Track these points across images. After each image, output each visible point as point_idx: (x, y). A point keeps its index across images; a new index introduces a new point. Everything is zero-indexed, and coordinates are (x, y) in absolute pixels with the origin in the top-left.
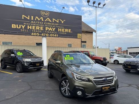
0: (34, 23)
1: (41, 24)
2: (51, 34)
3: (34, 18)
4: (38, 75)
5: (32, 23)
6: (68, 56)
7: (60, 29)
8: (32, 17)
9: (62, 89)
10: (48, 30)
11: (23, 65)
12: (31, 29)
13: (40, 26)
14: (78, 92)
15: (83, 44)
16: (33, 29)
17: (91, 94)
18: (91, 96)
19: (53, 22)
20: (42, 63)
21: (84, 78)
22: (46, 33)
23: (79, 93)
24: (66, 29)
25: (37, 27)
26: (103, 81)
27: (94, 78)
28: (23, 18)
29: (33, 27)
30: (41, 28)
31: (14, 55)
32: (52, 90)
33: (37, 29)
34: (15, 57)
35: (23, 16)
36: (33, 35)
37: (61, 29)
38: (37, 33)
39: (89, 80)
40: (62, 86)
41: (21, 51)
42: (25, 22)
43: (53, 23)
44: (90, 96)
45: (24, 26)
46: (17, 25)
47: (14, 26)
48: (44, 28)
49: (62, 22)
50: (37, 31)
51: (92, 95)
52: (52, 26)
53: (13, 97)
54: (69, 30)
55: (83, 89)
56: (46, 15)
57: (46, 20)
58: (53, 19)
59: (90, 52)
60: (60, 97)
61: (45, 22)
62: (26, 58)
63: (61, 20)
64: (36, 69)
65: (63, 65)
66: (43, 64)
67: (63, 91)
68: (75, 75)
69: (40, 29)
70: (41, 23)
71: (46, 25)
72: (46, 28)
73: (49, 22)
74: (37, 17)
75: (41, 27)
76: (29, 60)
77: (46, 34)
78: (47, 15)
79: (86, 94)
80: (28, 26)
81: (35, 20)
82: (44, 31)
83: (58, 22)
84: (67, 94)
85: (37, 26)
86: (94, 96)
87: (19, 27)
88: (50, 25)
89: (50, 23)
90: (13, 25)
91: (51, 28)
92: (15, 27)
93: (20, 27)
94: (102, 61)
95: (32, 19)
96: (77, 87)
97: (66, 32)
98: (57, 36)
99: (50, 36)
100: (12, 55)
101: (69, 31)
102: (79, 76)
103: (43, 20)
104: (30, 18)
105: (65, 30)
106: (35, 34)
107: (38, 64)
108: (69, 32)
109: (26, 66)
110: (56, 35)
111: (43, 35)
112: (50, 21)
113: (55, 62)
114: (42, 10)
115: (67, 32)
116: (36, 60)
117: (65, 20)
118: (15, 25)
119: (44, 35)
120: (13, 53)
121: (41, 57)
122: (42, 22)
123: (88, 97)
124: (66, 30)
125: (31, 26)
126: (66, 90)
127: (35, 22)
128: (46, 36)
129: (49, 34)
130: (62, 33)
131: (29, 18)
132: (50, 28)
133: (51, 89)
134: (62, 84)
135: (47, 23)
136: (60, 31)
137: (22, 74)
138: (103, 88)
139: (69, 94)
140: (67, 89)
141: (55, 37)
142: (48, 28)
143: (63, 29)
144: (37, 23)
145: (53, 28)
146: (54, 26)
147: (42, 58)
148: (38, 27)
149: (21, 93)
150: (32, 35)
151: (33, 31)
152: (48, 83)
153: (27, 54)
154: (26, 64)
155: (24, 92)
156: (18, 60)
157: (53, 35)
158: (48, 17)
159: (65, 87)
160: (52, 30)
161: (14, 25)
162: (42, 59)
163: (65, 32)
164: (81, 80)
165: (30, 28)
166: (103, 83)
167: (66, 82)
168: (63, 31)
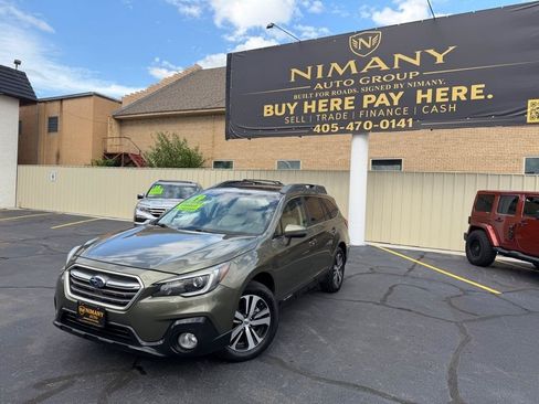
0: (324, 90)
1: (346, 88)
2: (382, 118)
3: (325, 71)
5: (318, 90)
7: (424, 93)
8: (320, 68)
10: (371, 106)
13: (343, 97)
16: (320, 110)
19: (396, 66)
22: (364, 119)
24: (455, 89)
25: (333, 101)
28: (293, 79)
29: (321, 102)
30: (348, 103)
33: (332, 109)
35: (294, 71)
36: (319, 131)
37: (430, 91)
38: (330, 123)
42: (297, 92)
43: (395, 72)
45: (295, 104)
46: (277, 106)
47: (268, 110)
48: (358, 102)
49: (440, 59)
50: (331, 116)
52: (388, 87)
54: (474, 87)
56: (369, 46)
57: (368, 66)
58: (397, 56)
61: (363, 75)
63: (431, 52)
69: (342, 106)
70: (349, 83)
71: (365, 86)
72: (366, 97)
73: (378, 72)
74: (334, 65)
75: (347, 99)
77: (362, 125)
78: (372, 47)
80: (306, 103)
81: (330, 75)
82: (353, 115)
83: (417, 62)
85: (334, 97)
87: (280, 111)
88: (383, 83)
89: (383, 73)
90: (266, 107)
91: (387, 93)
92: (272, 114)
93: (283, 112)
95: (320, 76)
97: (454, 98)
98: (407, 123)
99: (379, 130)
101: (474, 92)
103: (354, 71)
104: (314, 72)
105: (450, 92)
106: (326, 127)
108: (474, 97)
110: (403, 120)
111: (352, 129)
114: (353, 33)
115: (463, 98)
117: (451, 48)
118: (271, 107)
119: (355, 126)
122: (353, 76)
124: (459, 93)
125: (314, 102)
127: (328, 85)
128: (362, 132)
129: (376, 120)
130: (435, 109)
131: (308, 76)
132: (383, 96)
135: (371, 80)
136: (424, 100)
141: (398, 129)
142: (374, 97)
143: (439, 90)
144: (335, 86)
145: (392, 94)
146: (396, 86)
148: (336, 102)
150: (316, 133)
151: (321, 117)
157: (394, 121)
158: (374, 55)
160: (388, 104)
161: (268, 108)
163: (451, 102)
165: (310, 110)
168: (438, 100)
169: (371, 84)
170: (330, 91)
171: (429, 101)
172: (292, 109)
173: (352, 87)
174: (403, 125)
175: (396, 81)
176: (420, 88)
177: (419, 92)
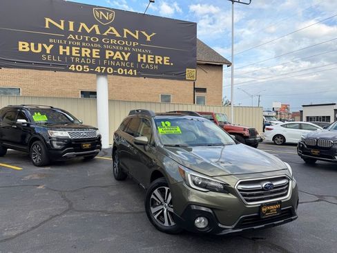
0: (76, 41)
1: (94, 43)
2: (118, 67)
3: (76, 26)
4: (88, 171)
5: (71, 39)
6: (166, 125)
7: (142, 56)
8: (71, 24)
9: (153, 210)
10: (111, 58)
11: (49, 147)
12: (68, 54)
13: (91, 49)
14: (198, 221)
15: (197, 94)
16: (74, 54)
17: (233, 226)
18: (231, 231)
19: (125, 36)
20: (97, 142)
21: (212, 184)
22: (107, 66)
23: (201, 223)
24: (157, 57)
25: (83, 49)
26: (262, 190)
27: (241, 183)
28: (47, 26)
29: (74, 48)
30: (95, 53)
31: (24, 121)
32: (124, 213)
33: (83, 55)
34: (28, 125)
35: (48, 20)
36: (73, 69)
37: (144, 56)
38: (83, 65)
39: (227, 189)
40: (154, 203)
41: (43, 112)
42: (53, 37)
43: (125, 39)
44: (230, 229)
45: (51, 46)
46: (32, 44)
48: (102, 54)
49: (148, 39)
50: (83, 60)
51: (234, 229)
52: (121, 48)
53: (21, 234)
54: (165, 58)
55: (210, 211)
56: (107, 19)
57: (107, 32)
58: (126, 30)
59: (217, 116)
60: (147, 232)
61: (105, 37)
62: (57, 128)
63: (144, 33)
64: (82, 158)
65: (154, 148)
66: (101, 145)
67: (156, 217)
68: (189, 174)
69: (91, 54)
70: (95, 39)
71: (106, 44)
72: (107, 52)
73: (113, 37)
74: (83, 24)
75: (94, 50)
76: (65, 134)
77: (106, 70)
78: (110, 20)
79: (219, 225)
80: (61, 47)
81: (80, 31)
82: (101, 61)
83: (137, 37)
84: (166, 224)
85: (84, 47)
86: (241, 230)
87: (36, 48)
88: (118, 45)
89: (117, 39)
90: (20, 43)
91: (121, 52)
92: (27, 50)
93: (40, 50)
94: (247, 137)
95: (71, 29)
96: (194, 207)
97: (157, 62)
98: (134, 73)
99: (117, 74)
100: (19, 120)
101: (165, 61)
102: (199, 178)
103: (98, 32)
104: (67, 25)
105: (154, 58)
106: (79, 67)
107: (88, 145)
108: (165, 63)
109: (57, 150)
110: (131, 70)
111: (99, 71)
112: (118, 35)
113: (131, 139)
114: (95, 6)
115: (161, 63)
116: (83, 134)
117: (154, 34)
118: (27, 44)
119: (101, 69)
120: (23, 116)
121: (94, 126)
122: (98, 36)
123: (224, 233)
124: (158, 59)
125: (68, 48)
126: (162, 214)
127: (79, 38)
128: (106, 74)
129: (115, 68)
130: (147, 66)
131: (62, 27)
132: (118, 53)
133: (123, 209)
134: (153, 196)
135: (110, 42)
136: (142, 60)
137: (45, 171)
138: (263, 209)
139: (173, 224)
140: (165, 211)
141: (128, 75)
142: (112, 53)
143: (149, 56)
144: (85, 40)
145: (124, 53)
146: (126, 49)
147: (97, 129)
148: (86, 51)
149: (45, 222)
150: (71, 71)
151: (74, 60)
152: (114, 193)
153: (58, 118)
154: (55, 145)
155: (52, 217)
156: (35, 133)
157: (126, 70)
158: (111, 25)
159: (161, 204)
160: (122, 59)
161: (24, 45)
162: (98, 133)
163: (155, 64)
164: (205, 188)
165: (65, 53)
166: (262, 194)
167: (162, 192)
168: (149, 62)
169: (109, 44)
170: (81, 42)
171: (144, 61)
172: (48, 50)
173: (97, 43)
174: (131, 74)
175: (125, 45)
176: (139, 53)
177: (139, 55)
